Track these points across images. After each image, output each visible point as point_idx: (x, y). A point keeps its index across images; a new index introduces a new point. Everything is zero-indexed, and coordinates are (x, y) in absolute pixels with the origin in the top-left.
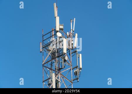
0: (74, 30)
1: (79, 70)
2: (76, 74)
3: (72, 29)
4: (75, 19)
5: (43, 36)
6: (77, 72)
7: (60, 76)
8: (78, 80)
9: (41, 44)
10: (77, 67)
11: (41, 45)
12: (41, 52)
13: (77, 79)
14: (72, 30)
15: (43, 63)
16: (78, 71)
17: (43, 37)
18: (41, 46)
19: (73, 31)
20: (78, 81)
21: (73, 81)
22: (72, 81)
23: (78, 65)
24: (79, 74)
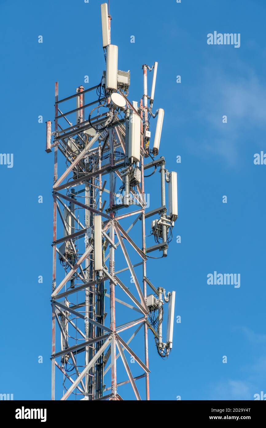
0: (152, 98)
1: (167, 222)
2: (157, 231)
3: (146, 93)
4: (156, 64)
5: (57, 103)
6: (161, 226)
7: (114, 228)
8: (166, 252)
9: (50, 125)
10: (161, 212)
11: (49, 129)
12: (49, 151)
13: (162, 248)
14: (146, 98)
15: (56, 186)
16: (164, 223)
17: (57, 107)
18: (50, 133)
19: (151, 102)
20: (165, 256)
21: (147, 252)
22: (144, 251)
23: (164, 204)
24: (167, 233)
